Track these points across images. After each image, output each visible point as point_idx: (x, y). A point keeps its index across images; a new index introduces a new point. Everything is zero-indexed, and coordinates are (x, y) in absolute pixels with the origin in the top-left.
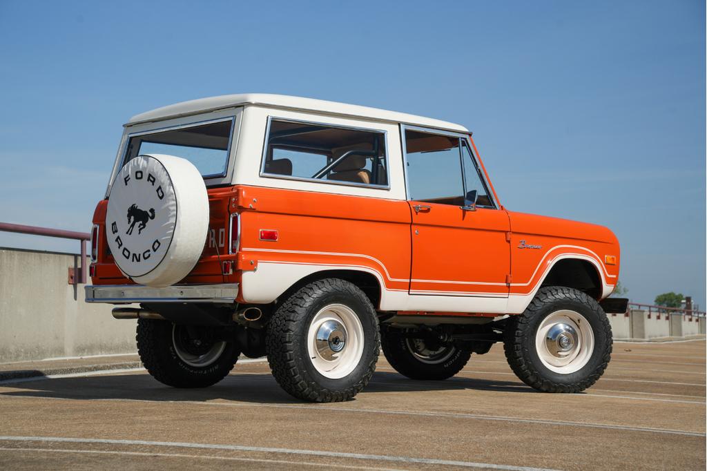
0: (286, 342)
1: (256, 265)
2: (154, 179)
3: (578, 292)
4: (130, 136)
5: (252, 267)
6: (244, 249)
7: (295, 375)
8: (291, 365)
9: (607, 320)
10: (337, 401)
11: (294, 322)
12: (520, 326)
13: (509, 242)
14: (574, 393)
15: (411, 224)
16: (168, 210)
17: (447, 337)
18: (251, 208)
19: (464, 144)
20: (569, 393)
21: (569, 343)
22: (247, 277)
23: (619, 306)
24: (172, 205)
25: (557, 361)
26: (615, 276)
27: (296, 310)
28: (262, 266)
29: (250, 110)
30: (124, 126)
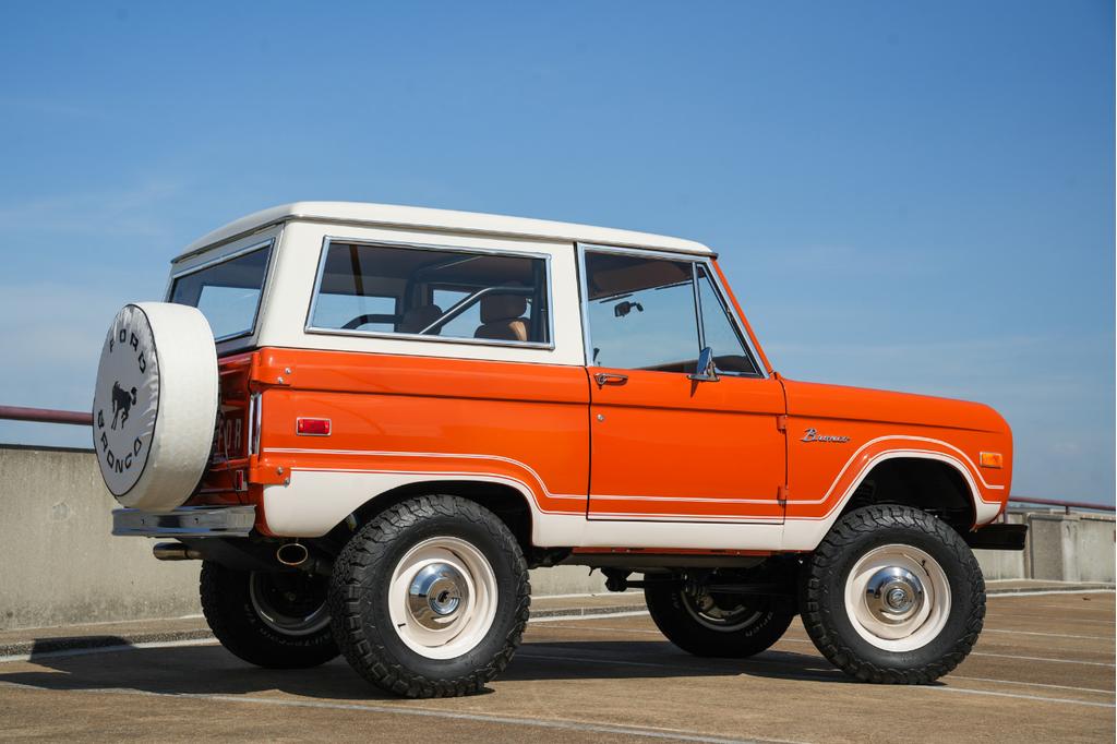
0: (350, 600)
1: (289, 476)
2: (137, 340)
3: (918, 514)
4: (176, 276)
5: (282, 479)
6: (266, 450)
7: (365, 653)
8: (357, 637)
9: (974, 562)
10: (445, 695)
11: (363, 566)
12: (815, 571)
13: (784, 431)
14: (918, 684)
15: (590, 404)
16: (149, 389)
17: (695, 589)
18: (281, 384)
19: (701, 274)
20: (908, 684)
21: (904, 600)
22: (272, 495)
23: (1008, 537)
24: (154, 382)
25: (885, 629)
26: (1002, 487)
27: (366, 547)
28: (298, 477)
29: (293, 227)
30: (172, 262)
